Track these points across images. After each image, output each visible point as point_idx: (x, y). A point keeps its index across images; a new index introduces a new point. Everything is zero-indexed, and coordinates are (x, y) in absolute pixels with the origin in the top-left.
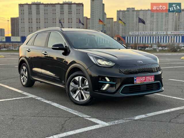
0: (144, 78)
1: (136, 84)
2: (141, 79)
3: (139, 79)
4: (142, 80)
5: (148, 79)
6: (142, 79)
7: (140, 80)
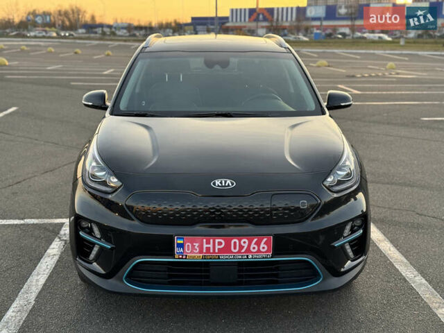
0: (220, 244)
1: (182, 258)
2: (205, 246)
3: (197, 245)
4: (208, 249)
5: (241, 247)
6: (208, 243)
7: (201, 247)
